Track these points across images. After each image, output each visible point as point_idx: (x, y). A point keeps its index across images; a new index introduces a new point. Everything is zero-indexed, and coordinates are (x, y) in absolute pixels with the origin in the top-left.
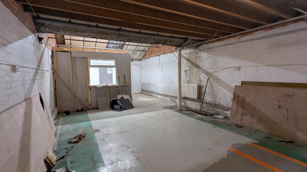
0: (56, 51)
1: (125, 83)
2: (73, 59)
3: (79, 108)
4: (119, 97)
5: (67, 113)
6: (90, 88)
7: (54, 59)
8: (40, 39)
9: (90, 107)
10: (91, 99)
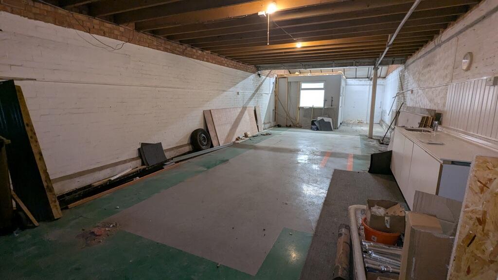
0: (279, 78)
1: (332, 106)
2: (289, 83)
3: (289, 125)
4: (319, 118)
5: (279, 126)
6: (299, 108)
7: (277, 85)
8: (259, 75)
9: (298, 125)
10: (299, 117)
